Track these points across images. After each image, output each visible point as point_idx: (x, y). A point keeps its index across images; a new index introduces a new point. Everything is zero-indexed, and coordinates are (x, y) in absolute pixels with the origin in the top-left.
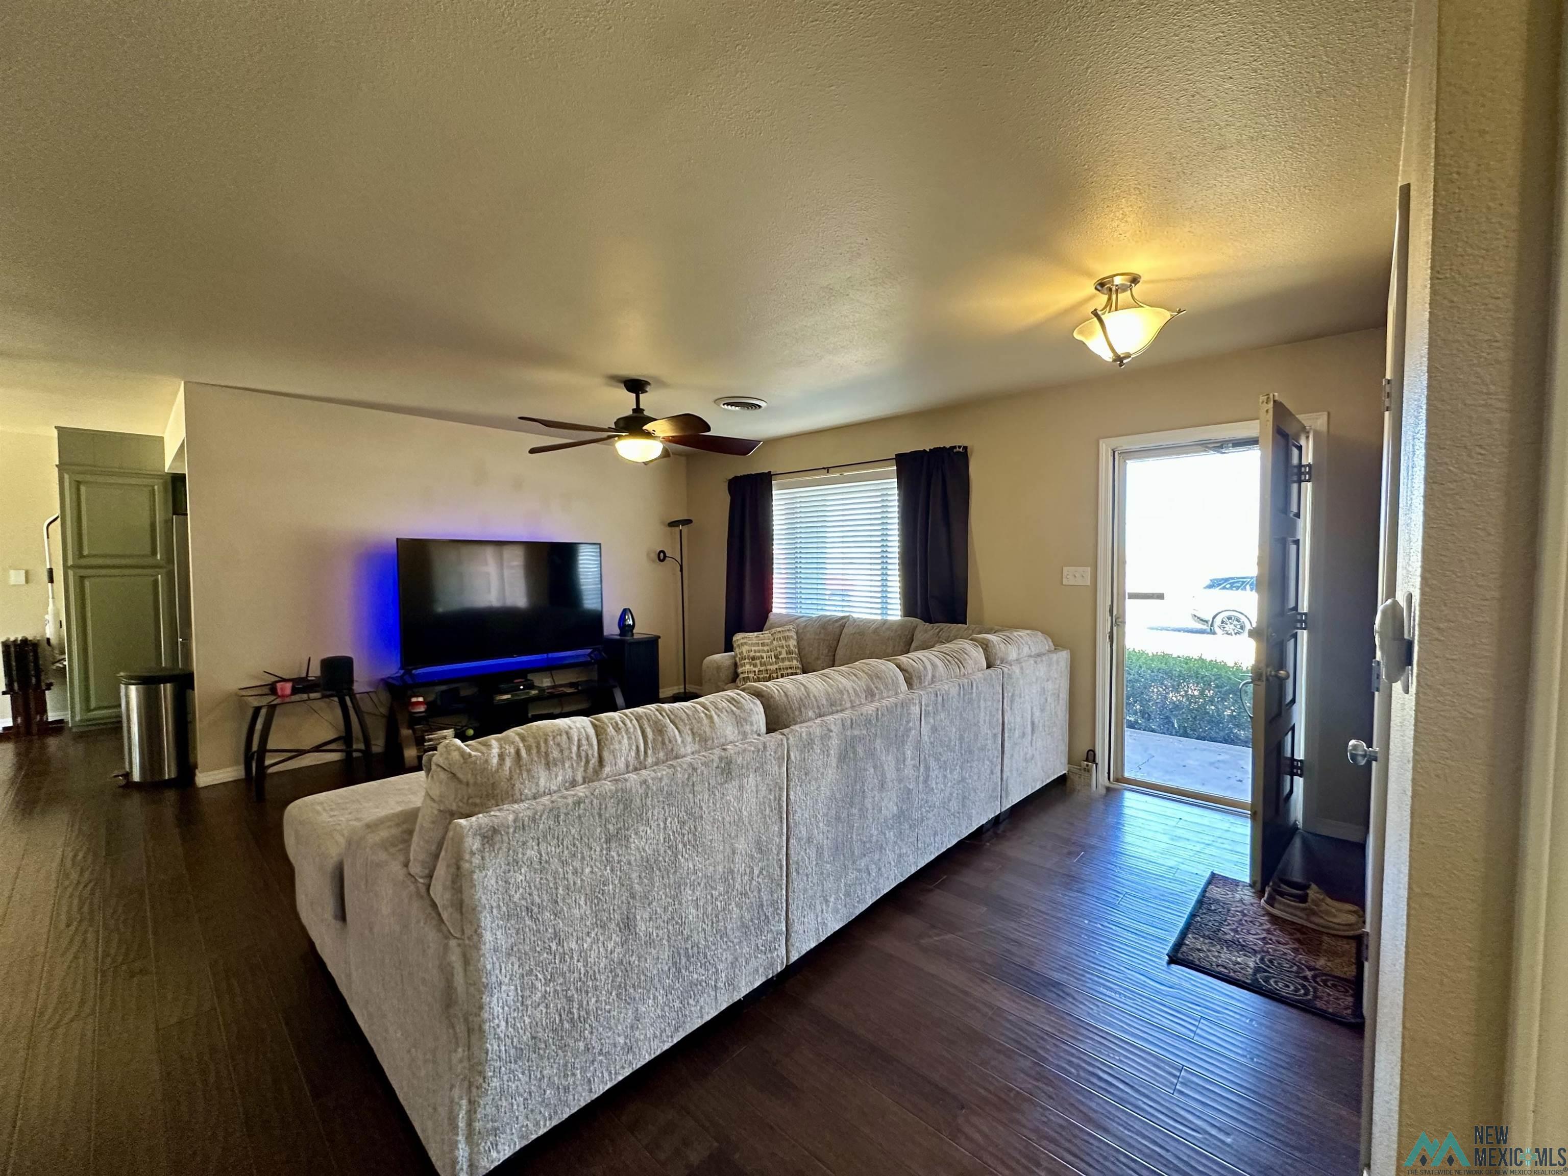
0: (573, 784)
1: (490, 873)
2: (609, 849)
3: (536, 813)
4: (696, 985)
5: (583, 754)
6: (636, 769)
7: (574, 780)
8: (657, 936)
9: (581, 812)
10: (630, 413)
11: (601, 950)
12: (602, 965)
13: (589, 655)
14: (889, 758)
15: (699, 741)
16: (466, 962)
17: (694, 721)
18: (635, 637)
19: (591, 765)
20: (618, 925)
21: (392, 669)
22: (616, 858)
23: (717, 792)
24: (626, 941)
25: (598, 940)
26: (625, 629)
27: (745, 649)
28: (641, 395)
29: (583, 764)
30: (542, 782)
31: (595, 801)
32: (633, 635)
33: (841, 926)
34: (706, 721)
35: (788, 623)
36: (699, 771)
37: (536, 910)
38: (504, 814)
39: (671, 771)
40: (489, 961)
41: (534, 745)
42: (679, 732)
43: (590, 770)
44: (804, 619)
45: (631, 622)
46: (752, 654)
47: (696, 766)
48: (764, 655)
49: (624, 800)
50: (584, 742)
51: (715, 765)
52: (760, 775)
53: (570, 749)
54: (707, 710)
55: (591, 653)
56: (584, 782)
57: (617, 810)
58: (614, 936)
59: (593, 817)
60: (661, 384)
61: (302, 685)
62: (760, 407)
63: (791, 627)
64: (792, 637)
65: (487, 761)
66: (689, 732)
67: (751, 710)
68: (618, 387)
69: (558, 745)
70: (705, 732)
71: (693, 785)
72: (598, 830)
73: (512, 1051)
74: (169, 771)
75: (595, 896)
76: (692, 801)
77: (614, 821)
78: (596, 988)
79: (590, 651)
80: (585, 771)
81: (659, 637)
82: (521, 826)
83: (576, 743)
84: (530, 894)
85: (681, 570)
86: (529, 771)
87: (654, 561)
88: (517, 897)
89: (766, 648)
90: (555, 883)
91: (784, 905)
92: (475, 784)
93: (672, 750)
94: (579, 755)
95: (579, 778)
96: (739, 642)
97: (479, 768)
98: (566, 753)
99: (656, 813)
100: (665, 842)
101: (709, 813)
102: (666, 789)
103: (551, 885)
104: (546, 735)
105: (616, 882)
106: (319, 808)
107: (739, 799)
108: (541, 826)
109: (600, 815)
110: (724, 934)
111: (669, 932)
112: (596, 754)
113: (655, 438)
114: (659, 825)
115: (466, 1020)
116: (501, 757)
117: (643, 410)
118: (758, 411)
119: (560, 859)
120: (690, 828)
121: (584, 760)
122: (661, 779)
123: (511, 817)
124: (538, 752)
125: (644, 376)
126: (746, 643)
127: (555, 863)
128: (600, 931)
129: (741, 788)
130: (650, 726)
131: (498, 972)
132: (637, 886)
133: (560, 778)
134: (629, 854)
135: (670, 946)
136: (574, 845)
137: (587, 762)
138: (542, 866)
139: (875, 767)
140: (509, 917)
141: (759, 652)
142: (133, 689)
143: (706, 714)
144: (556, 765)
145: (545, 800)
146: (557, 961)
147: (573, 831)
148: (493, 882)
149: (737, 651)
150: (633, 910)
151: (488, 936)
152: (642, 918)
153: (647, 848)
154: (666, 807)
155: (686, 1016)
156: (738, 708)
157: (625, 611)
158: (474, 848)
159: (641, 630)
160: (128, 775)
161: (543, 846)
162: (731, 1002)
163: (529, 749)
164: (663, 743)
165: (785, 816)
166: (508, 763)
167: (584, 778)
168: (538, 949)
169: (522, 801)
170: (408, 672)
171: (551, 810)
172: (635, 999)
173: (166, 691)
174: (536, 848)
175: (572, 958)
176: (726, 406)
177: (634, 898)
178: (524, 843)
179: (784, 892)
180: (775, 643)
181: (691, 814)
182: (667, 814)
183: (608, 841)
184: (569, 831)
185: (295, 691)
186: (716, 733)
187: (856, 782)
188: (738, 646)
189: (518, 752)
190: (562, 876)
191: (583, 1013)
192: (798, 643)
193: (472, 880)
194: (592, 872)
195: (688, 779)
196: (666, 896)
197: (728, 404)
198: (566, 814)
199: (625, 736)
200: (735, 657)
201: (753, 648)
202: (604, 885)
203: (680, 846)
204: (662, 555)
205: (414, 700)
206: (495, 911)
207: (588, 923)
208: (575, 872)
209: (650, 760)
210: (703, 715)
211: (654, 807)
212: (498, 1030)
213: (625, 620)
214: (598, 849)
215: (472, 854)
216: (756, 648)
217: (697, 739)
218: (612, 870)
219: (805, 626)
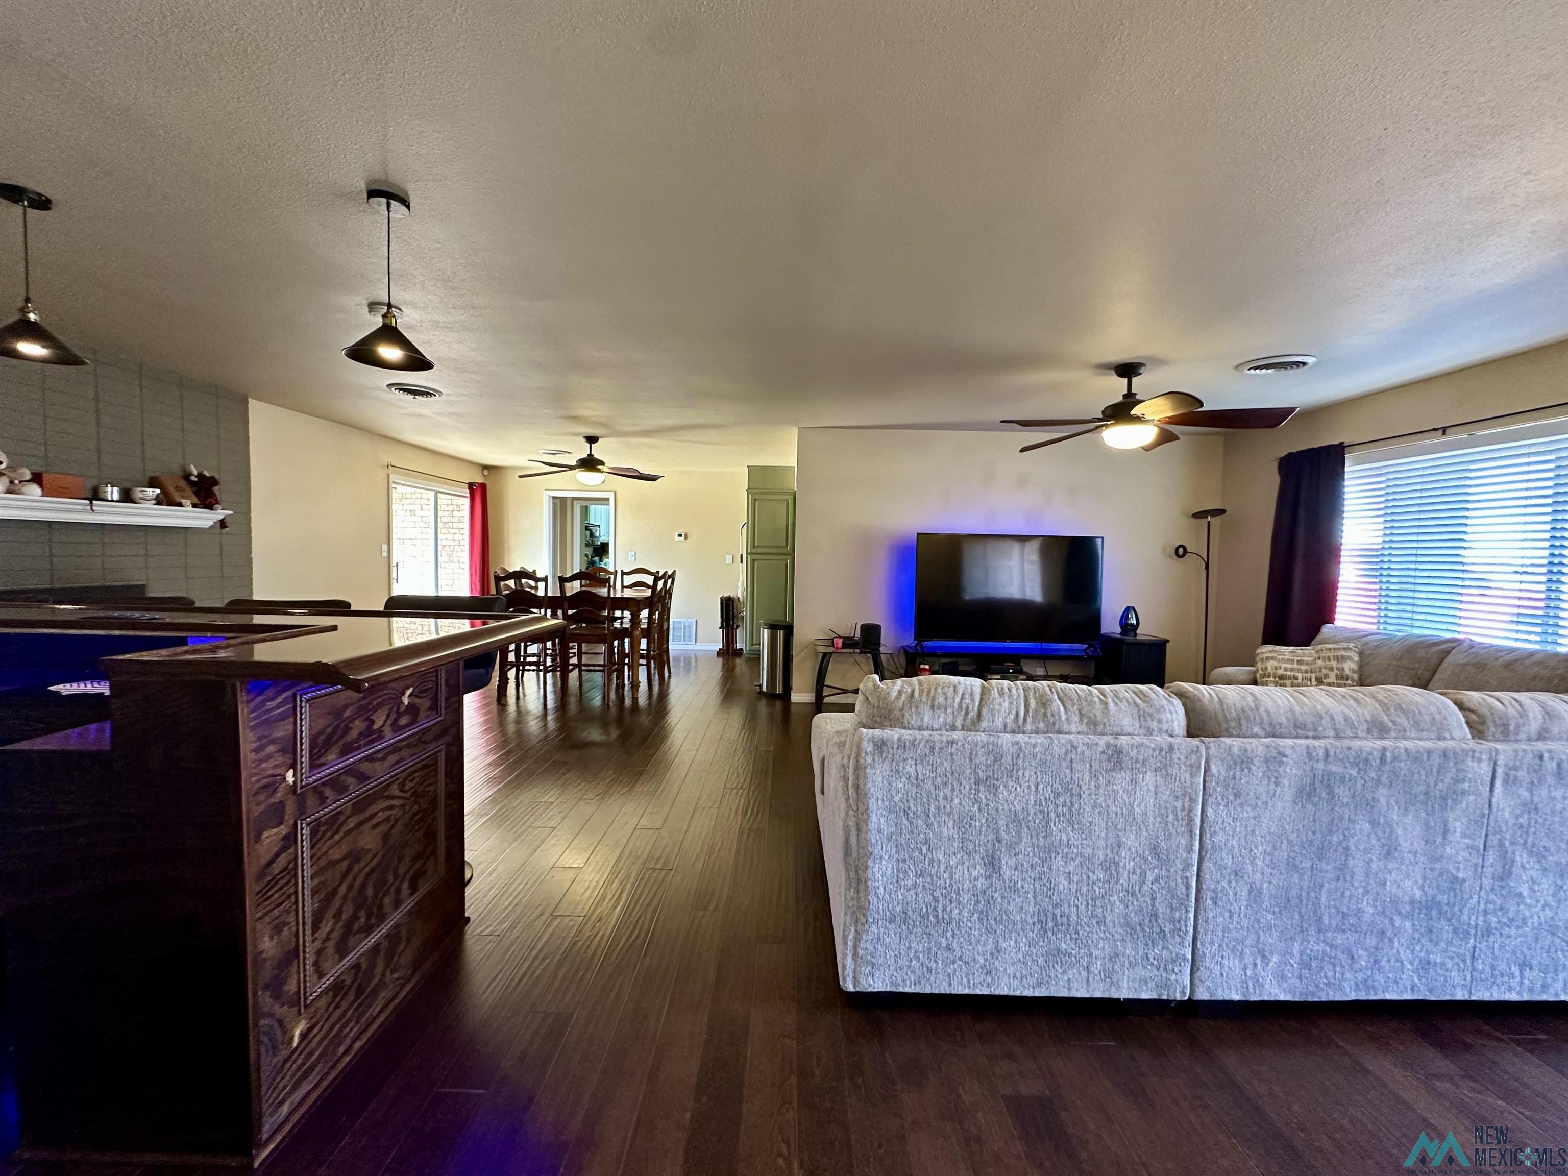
0: (953, 728)
1: (878, 772)
2: (978, 791)
3: (915, 740)
4: (1065, 955)
5: (964, 706)
6: (1014, 732)
7: (954, 725)
8: (1023, 887)
9: (953, 750)
10: (1120, 399)
11: (966, 872)
12: (965, 886)
13: (1085, 650)
14: (1409, 820)
15: (1087, 723)
16: (859, 830)
17: (1084, 703)
18: (1138, 637)
19: (969, 717)
20: (983, 859)
21: (909, 640)
22: (984, 801)
23: (1100, 778)
24: (990, 876)
25: (963, 863)
26: (1128, 628)
27: (1270, 665)
28: (1134, 379)
29: (963, 713)
30: (926, 719)
31: (966, 746)
32: (1136, 635)
33: (1289, 998)
34: (1098, 706)
35: (1348, 640)
36: (1079, 750)
37: (911, 815)
38: (893, 734)
39: (1047, 742)
40: (873, 837)
41: (926, 690)
42: (1065, 709)
43: (969, 721)
44: (1378, 637)
45: (1134, 622)
46: (1281, 672)
47: (1075, 744)
48: (1300, 676)
49: (996, 755)
50: (967, 696)
51: (1100, 749)
52: (1162, 776)
53: (954, 698)
54: (1104, 696)
55: (1087, 648)
56: (963, 729)
57: (987, 760)
58: (978, 867)
59: (964, 758)
60: (1159, 362)
61: (848, 643)
62: (1304, 364)
63: (1351, 645)
64: (1349, 658)
65: (888, 693)
66: (1077, 712)
67: (1162, 707)
68: (1109, 374)
69: (945, 694)
70: (1095, 716)
71: (1071, 761)
72: (968, 771)
73: (888, 914)
74: (779, 690)
75: (963, 823)
76: (1069, 777)
77: (984, 768)
78: (959, 903)
79: (1086, 646)
80: (964, 720)
81: (1168, 641)
82: (902, 745)
83: (960, 696)
84: (908, 801)
85: (1207, 568)
86: (917, 707)
87: (1170, 556)
88: (897, 799)
89: (1303, 668)
90: (928, 801)
91: (1191, 930)
92: (878, 706)
93: (1054, 723)
94: (960, 706)
95: (959, 723)
96: (1264, 656)
97: (883, 697)
98: (950, 701)
99: (1027, 774)
100: (1035, 804)
101: (1090, 795)
102: (1039, 756)
103: (925, 800)
104: (938, 684)
105: (983, 821)
106: (828, 721)
107: (1131, 793)
108: (919, 751)
109: (971, 760)
110: (1102, 922)
111: (1035, 890)
112: (976, 709)
113: (1147, 421)
114: (1029, 787)
115: (857, 871)
116: (900, 692)
117: (1135, 394)
118: (1302, 370)
119: (933, 783)
120: (1065, 801)
121: (964, 710)
122: (1035, 746)
123: (896, 736)
124: (928, 695)
125: (1135, 358)
126: (1273, 658)
127: (929, 785)
128: (965, 857)
129: (1134, 782)
130: (1035, 698)
131: (880, 848)
132: (1003, 833)
133: (941, 720)
134: (996, 802)
135: (1036, 904)
136: (946, 776)
137: (967, 713)
138: (918, 782)
139: (1374, 823)
140: (890, 812)
141: (1292, 670)
142: (766, 631)
143: (1101, 700)
144: (939, 708)
145: (926, 733)
146: (927, 863)
147: (946, 764)
148: (880, 779)
149: (1259, 665)
150: (999, 853)
151: (874, 819)
152: (1007, 863)
153: (1015, 803)
154: (1038, 773)
155: (1050, 977)
156: (1144, 702)
157: (1128, 609)
158: (868, 750)
159: (1147, 631)
160: (761, 686)
161: (920, 767)
162: (1106, 995)
163: (921, 692)
164: (1045, 715)
165: (1198, 832)
166: (903, 698)
167: (963, 726)
168: (912, 846)
169: (909, 728)
170: (920, 643)
171: (927, 741)
172: (995, 931)
173: (781, 634)
174: (914, 766)
175: (939, 866)
176: (1252, 371)
177: (999, 842)
178: (905, 760)
179: (1192, 916)
180: (1320, 663)
181: (1068, 789)
182: (1039, 780)
183: (977, 783)
184: (942, 764)
185: (845, 646)
186: (1109, 721)
187: (1330, 831)
188: (1262, 660)
189: (913, 692)
190: (933, 796)
191: (946, 917)
192: (1361, 667)
193: (865, 772)
194: (960, 804)
195: (1066, 754)
196: (1034, 855)
197: (1255, 368)
198: (941, 749)
199: (1007, 701)
200: (1255, 672)
201: (1283, 665)
202: (971, 819)
203: (1053, 815)
204: (1181, 551)
205: (922, 666)
206: (880, 802)
207: (955, 845)
208: (945, 798)
209: (1029, 727)
210: (1096, 699)
211: (1025, 769)
212: (878, 892)
213: (1127, 618)
214: (967, 787)
215: (867, 754)
216: (1289, 666)
217: (1085, 721)
218: (980, 810)
219: (1377, 647)
